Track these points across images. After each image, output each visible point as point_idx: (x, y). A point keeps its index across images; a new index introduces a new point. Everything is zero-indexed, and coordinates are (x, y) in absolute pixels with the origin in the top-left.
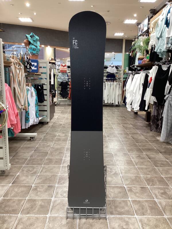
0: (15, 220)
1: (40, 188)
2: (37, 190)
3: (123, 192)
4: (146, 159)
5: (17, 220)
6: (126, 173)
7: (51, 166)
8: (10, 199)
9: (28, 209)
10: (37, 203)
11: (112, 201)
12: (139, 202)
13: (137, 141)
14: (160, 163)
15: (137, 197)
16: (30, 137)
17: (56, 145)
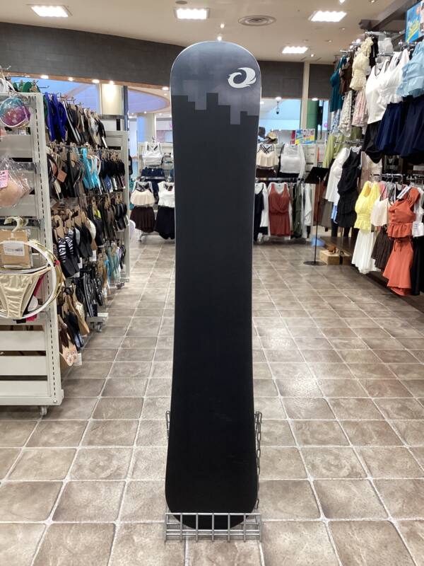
1: (140, 535)
13: (383, 354)
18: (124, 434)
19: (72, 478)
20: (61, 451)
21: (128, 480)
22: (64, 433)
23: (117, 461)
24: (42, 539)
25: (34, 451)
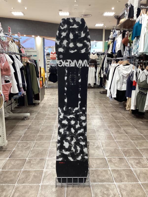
0: (12, 189)
1: (33, 161)
2: (31, 162)
3: (104, 162)
4: (124, 134)
5: (14, 189)
6: (106, 146)
7: (43, 141)
8: (8, 171)
9: (23, 179)
10: (31, 174)
11: (95, 170)
12: (118, 171)
13: (116, 118)
14: (136, 137)
15: (116, 167)
16: (24, 117)
17: (47, 123)
19: (15, 149)
21: (32, 149)
23: (29, 145)
24: (5, 162)
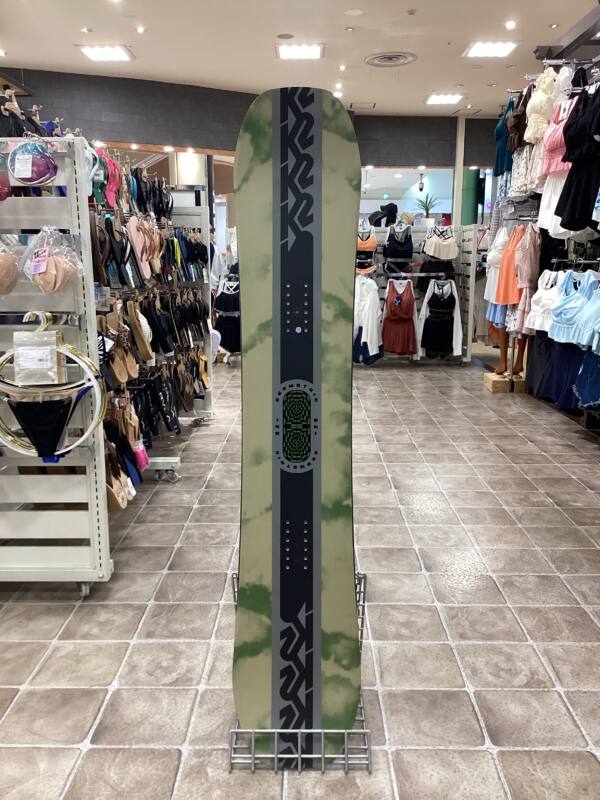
18: (198, 624)
19: (121, 685)
20: (107, 645)
21: (202, 687)
22: (113, 621)
23: (187, 660)
24: (75, 771)
25: (69, 645)
